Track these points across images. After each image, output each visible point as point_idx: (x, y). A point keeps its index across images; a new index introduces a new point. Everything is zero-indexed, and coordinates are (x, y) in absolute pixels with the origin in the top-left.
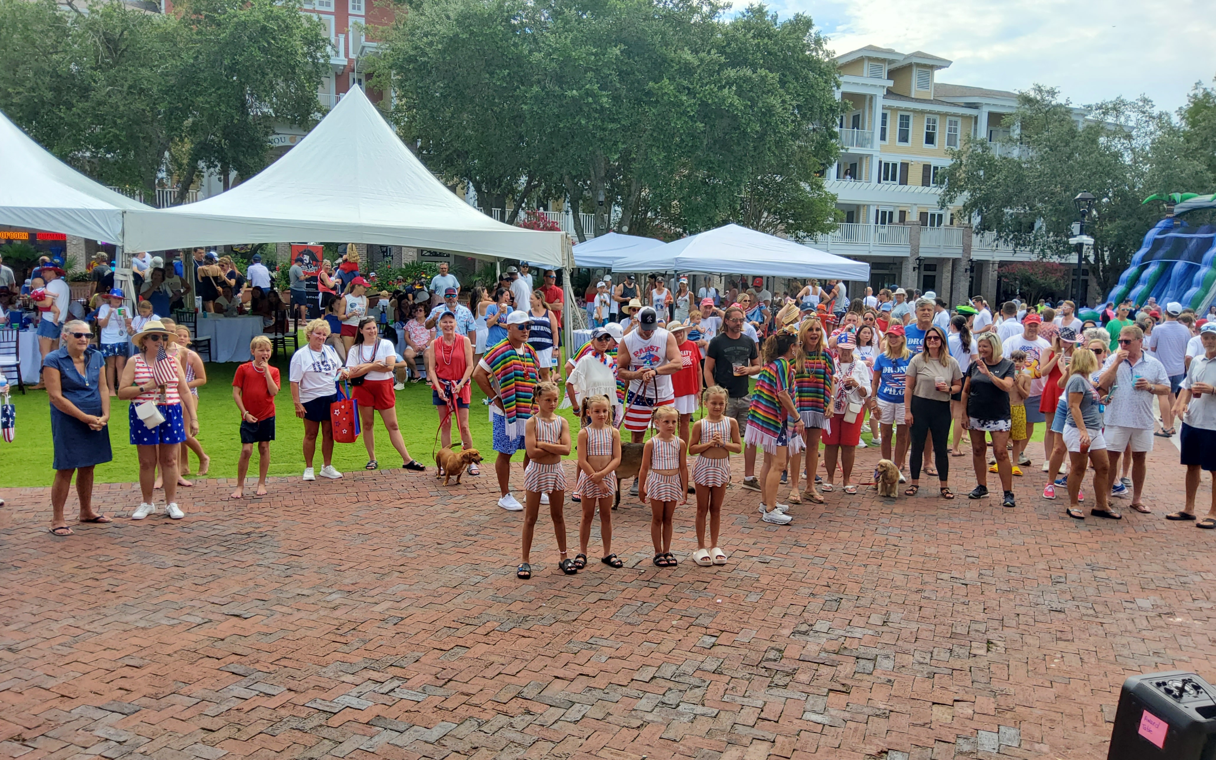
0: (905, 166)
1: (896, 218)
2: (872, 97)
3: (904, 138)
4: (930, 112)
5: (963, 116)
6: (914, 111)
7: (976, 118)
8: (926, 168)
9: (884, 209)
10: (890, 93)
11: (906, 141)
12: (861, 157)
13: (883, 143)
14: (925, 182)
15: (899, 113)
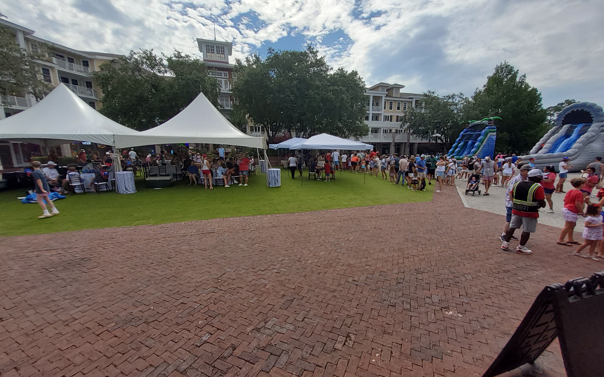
0: (391, 116)
1: (389, 132)
2: (382, 97)
4: (398, 101)
5: (408, 102)
6: (394, 101)
7: (412, 102)
8: (398, 117)
9: (385, 129)
10: (387, 96)
11: (392, 109)
12: (379, 114)
13: (385, 110)
14: (397, 121)
15: (389, 101)
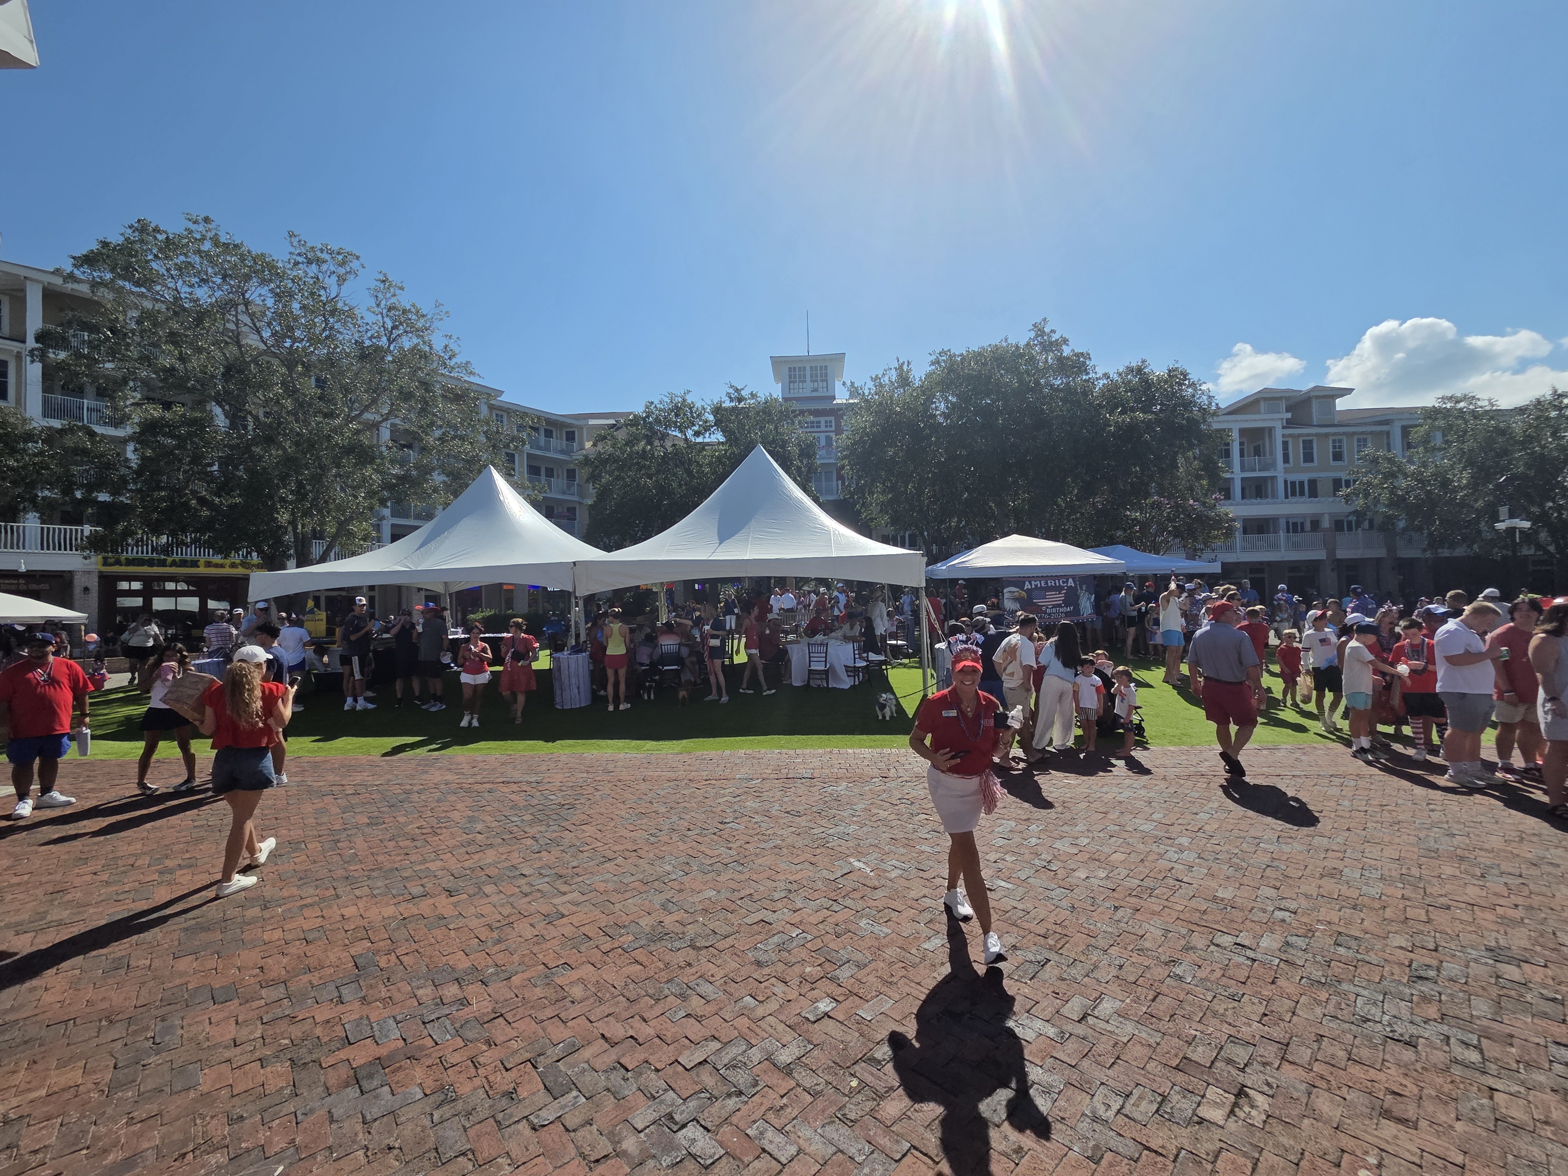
0: (1313, 483)
1: (1308, 526)
2: (1271, 430)
3: (1308, 457)
4: (1335, 434)
5: (1372, 433)
6: (1317, 435)
7: (1388, 433)
8: (1337, 482)
9: (1295, 520)
10: (1289, 423)
11: (1312, 461)
12: (1265, 479)
13: (1287, 465)
15: (1301, 439)
